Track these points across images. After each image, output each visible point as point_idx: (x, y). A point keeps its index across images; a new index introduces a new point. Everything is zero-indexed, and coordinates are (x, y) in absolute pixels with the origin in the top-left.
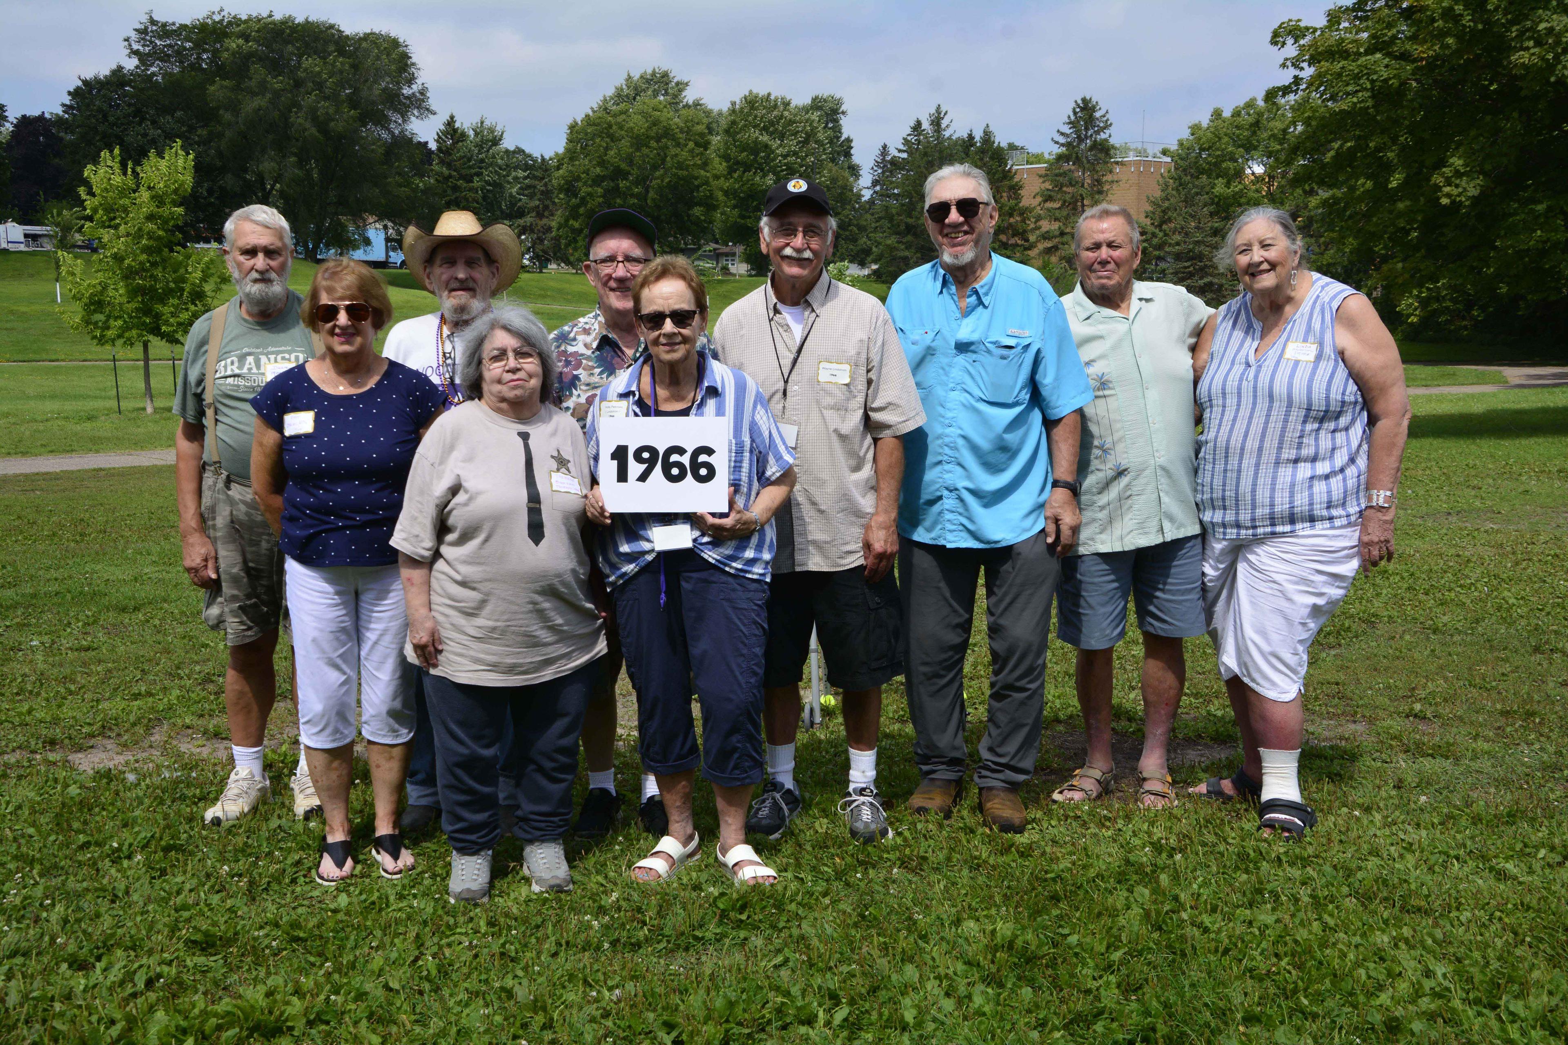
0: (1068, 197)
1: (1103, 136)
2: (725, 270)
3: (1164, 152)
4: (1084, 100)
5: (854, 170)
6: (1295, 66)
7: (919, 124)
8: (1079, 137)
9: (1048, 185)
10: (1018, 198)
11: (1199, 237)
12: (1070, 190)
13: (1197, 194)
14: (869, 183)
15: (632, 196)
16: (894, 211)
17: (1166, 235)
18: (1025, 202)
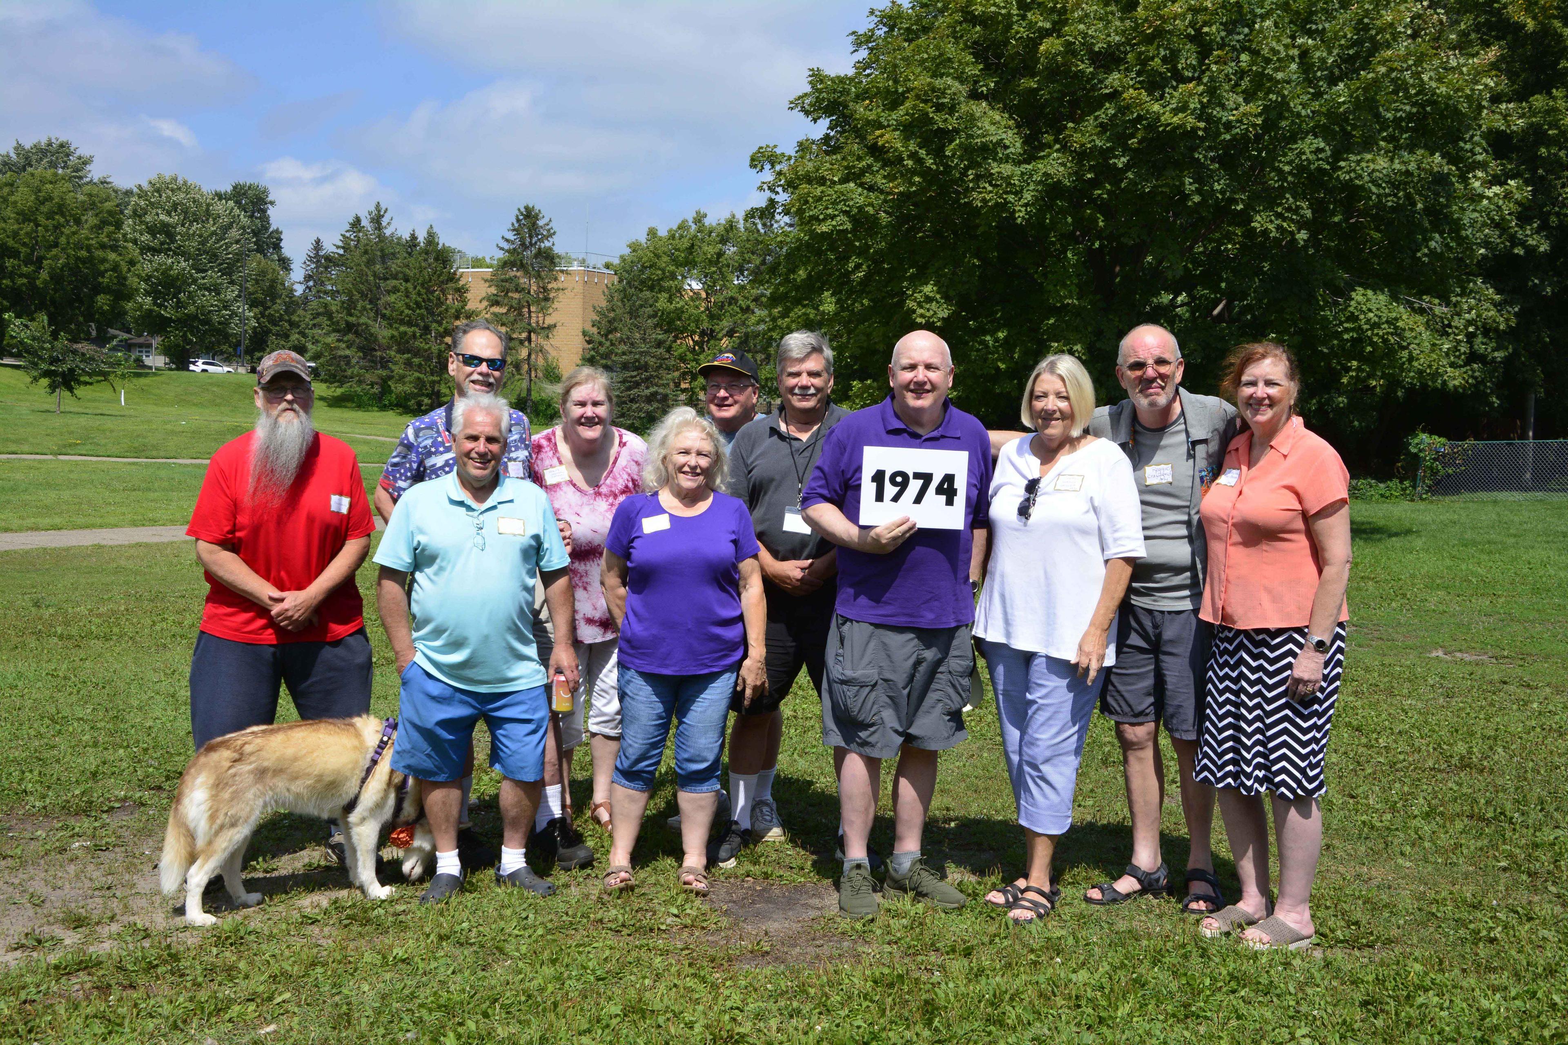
0: (514, 303)
1: (547, 244)
2: (139, 362)
3: (607, 266)
4: (527, 208)
5: (285, 264)
6: (772, 189)
7: (358, 220)
8: (523, 244)
9: (493, 290)
10: (464, 302)
11: (643, 348)
12: (516, 296)
13: (641, 306)
14: (301, 278)
15: (22, 275)
16: (334, 308)
17: (612, 344)
18: (471, 306)
